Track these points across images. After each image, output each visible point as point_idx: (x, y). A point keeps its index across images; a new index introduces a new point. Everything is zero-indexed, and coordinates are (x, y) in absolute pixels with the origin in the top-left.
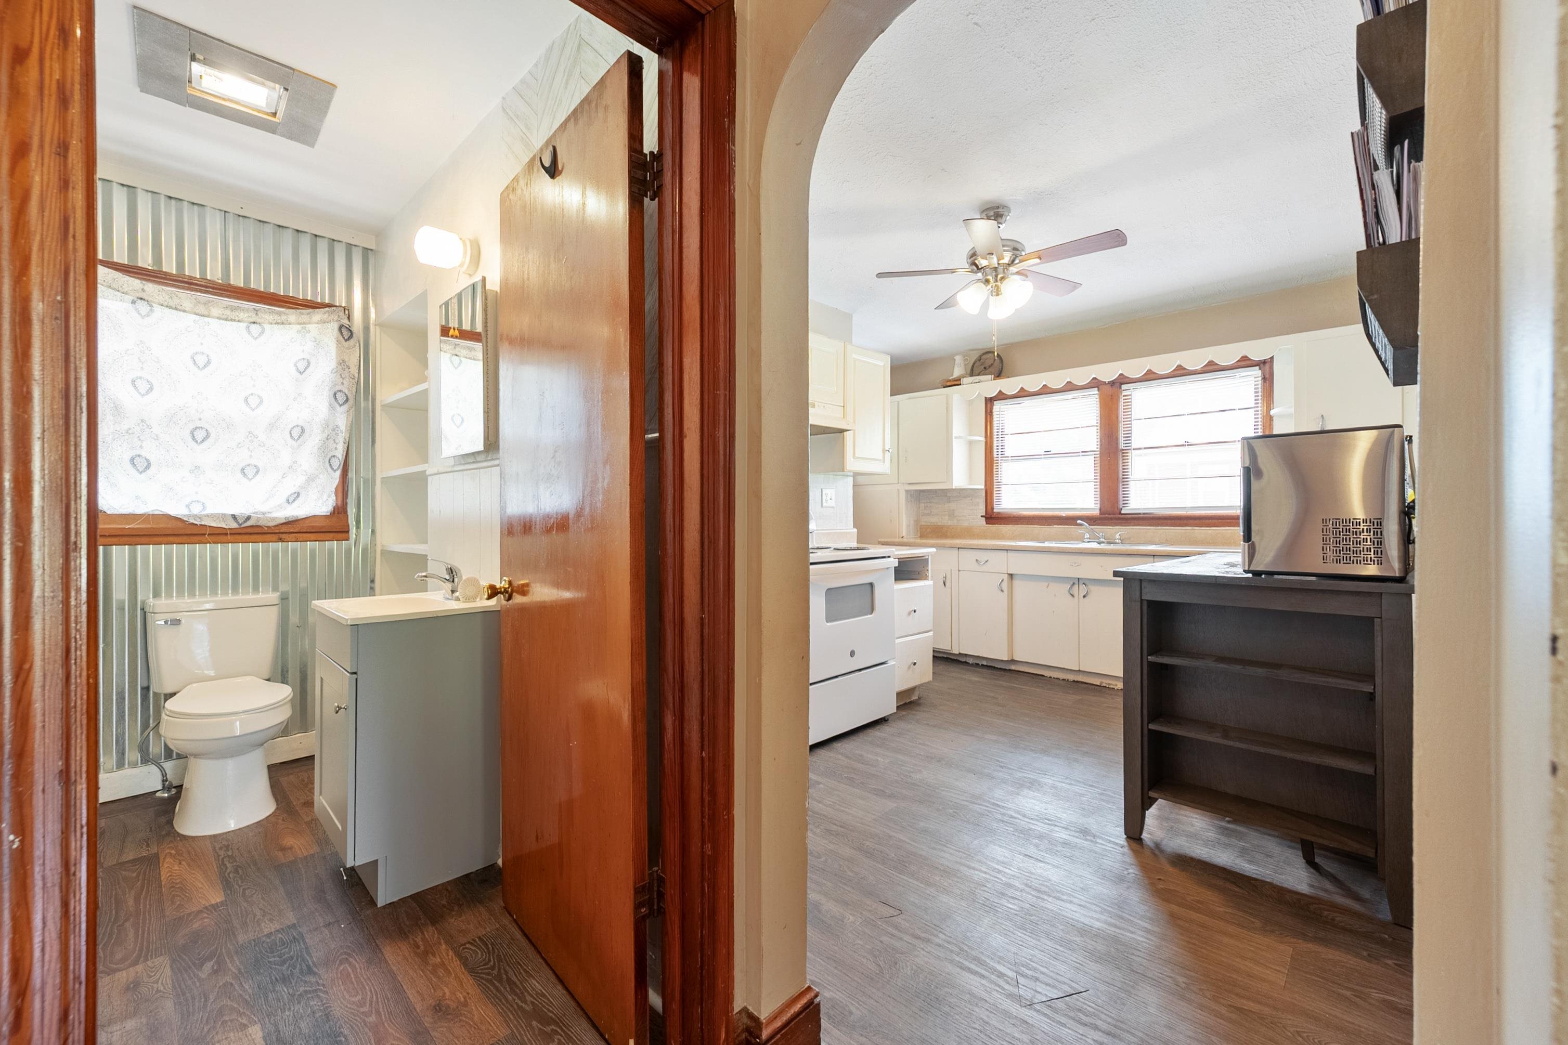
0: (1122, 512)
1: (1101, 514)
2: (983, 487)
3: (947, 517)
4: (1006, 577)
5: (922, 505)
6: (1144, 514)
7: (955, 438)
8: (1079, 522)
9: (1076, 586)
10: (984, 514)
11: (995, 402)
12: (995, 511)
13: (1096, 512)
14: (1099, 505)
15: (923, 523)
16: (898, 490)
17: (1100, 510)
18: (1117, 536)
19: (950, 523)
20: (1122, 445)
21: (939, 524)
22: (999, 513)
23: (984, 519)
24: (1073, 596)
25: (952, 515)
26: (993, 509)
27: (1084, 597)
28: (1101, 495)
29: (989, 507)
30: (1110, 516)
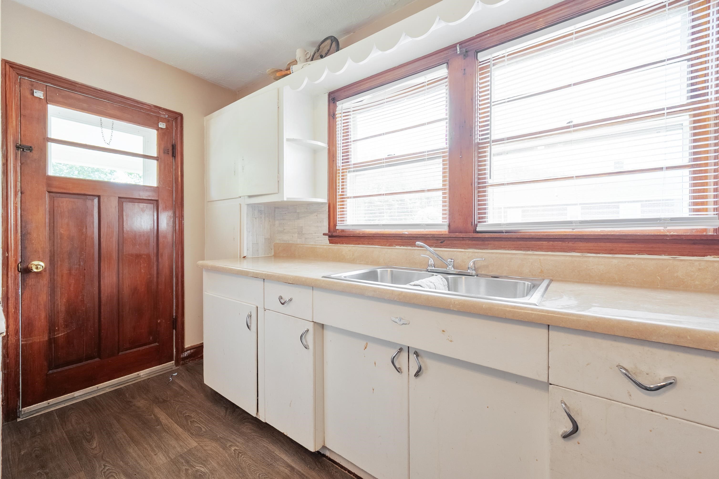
0: (478, 229)
1: (450, 232)
2: (324, 200)
3: (296, 235)
4: (310, 326)
5: (277, 223)
6: (507, 232)
7: (288, 140)
8: (418, 243)
9: (404, 355)
10: (327, 232)
11: (337, 103)
12: (337, 228)
13: (444, 230)
14: (447, 220)
15: (278, 242)
16: (240, 204)
17: (449, 226)
18: (471, 264)
19: (299, 241)
20: (477, 139)
21: (290, 242)
22: (343, 231)
23: (327, 237)
24: (399, 370)
25: (300, 233)
26: (335, 225)
27: (417, 375)
28: (450, 207)
29: (332, 223)
30: (461, 235)
